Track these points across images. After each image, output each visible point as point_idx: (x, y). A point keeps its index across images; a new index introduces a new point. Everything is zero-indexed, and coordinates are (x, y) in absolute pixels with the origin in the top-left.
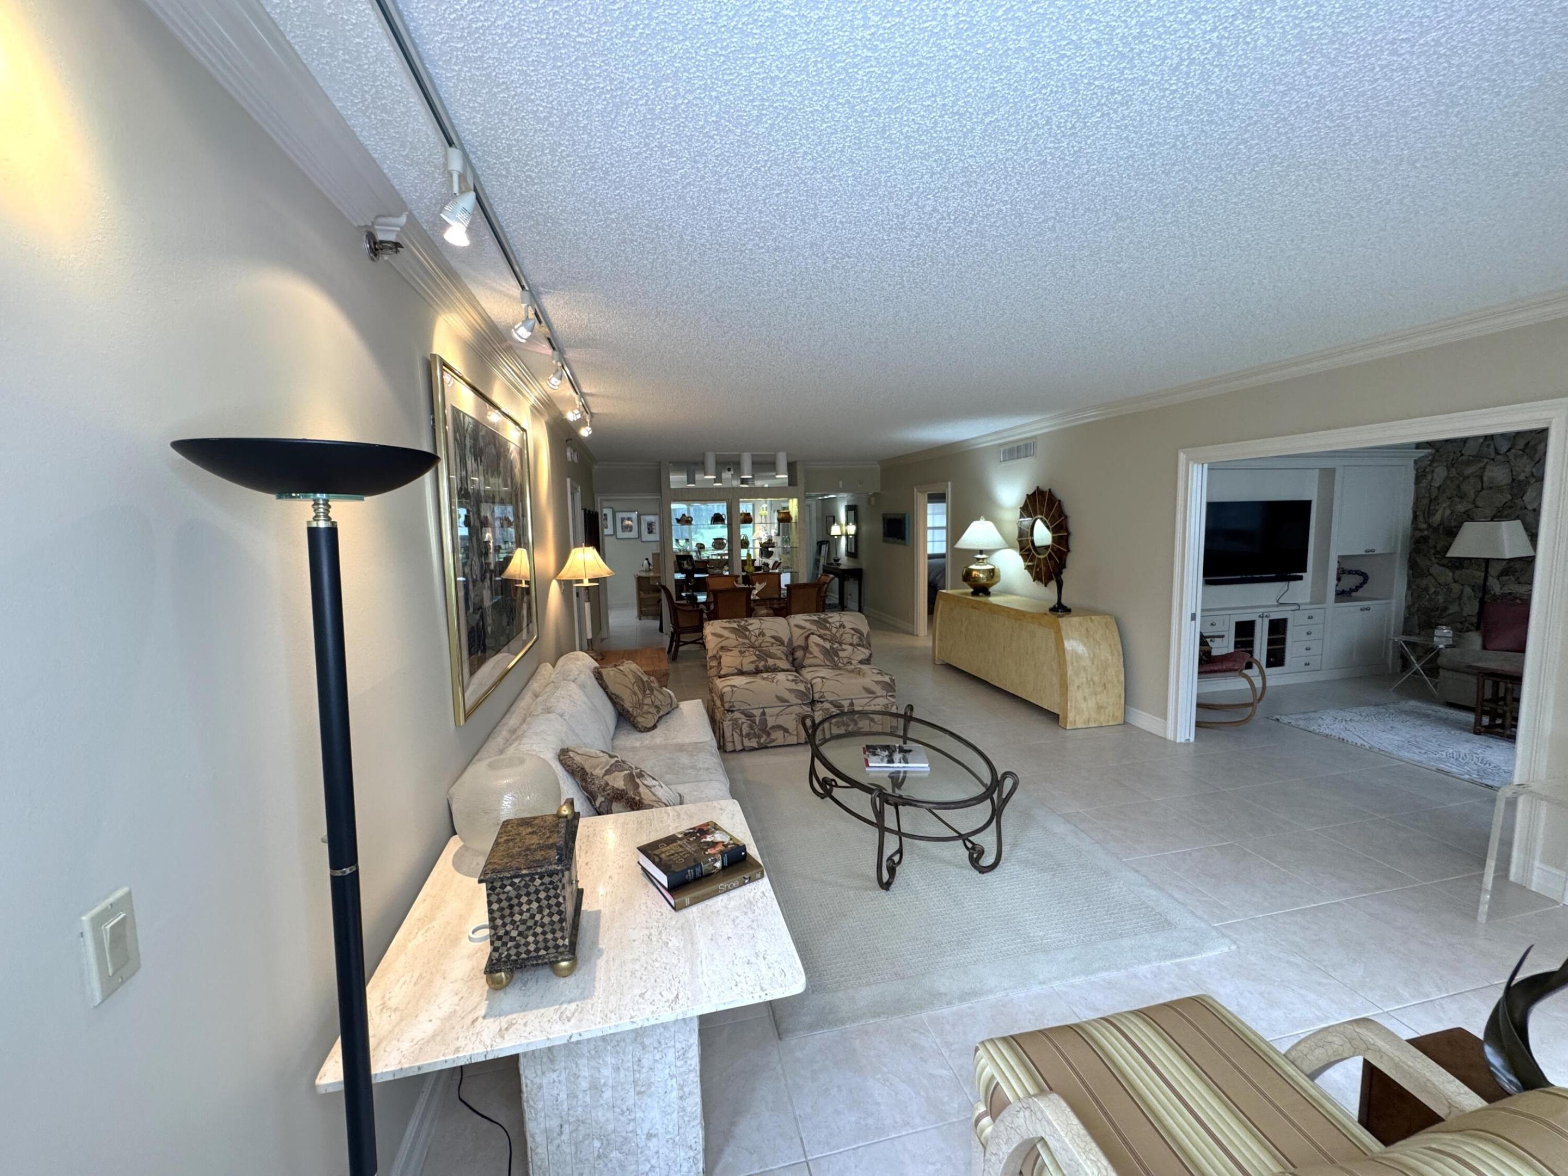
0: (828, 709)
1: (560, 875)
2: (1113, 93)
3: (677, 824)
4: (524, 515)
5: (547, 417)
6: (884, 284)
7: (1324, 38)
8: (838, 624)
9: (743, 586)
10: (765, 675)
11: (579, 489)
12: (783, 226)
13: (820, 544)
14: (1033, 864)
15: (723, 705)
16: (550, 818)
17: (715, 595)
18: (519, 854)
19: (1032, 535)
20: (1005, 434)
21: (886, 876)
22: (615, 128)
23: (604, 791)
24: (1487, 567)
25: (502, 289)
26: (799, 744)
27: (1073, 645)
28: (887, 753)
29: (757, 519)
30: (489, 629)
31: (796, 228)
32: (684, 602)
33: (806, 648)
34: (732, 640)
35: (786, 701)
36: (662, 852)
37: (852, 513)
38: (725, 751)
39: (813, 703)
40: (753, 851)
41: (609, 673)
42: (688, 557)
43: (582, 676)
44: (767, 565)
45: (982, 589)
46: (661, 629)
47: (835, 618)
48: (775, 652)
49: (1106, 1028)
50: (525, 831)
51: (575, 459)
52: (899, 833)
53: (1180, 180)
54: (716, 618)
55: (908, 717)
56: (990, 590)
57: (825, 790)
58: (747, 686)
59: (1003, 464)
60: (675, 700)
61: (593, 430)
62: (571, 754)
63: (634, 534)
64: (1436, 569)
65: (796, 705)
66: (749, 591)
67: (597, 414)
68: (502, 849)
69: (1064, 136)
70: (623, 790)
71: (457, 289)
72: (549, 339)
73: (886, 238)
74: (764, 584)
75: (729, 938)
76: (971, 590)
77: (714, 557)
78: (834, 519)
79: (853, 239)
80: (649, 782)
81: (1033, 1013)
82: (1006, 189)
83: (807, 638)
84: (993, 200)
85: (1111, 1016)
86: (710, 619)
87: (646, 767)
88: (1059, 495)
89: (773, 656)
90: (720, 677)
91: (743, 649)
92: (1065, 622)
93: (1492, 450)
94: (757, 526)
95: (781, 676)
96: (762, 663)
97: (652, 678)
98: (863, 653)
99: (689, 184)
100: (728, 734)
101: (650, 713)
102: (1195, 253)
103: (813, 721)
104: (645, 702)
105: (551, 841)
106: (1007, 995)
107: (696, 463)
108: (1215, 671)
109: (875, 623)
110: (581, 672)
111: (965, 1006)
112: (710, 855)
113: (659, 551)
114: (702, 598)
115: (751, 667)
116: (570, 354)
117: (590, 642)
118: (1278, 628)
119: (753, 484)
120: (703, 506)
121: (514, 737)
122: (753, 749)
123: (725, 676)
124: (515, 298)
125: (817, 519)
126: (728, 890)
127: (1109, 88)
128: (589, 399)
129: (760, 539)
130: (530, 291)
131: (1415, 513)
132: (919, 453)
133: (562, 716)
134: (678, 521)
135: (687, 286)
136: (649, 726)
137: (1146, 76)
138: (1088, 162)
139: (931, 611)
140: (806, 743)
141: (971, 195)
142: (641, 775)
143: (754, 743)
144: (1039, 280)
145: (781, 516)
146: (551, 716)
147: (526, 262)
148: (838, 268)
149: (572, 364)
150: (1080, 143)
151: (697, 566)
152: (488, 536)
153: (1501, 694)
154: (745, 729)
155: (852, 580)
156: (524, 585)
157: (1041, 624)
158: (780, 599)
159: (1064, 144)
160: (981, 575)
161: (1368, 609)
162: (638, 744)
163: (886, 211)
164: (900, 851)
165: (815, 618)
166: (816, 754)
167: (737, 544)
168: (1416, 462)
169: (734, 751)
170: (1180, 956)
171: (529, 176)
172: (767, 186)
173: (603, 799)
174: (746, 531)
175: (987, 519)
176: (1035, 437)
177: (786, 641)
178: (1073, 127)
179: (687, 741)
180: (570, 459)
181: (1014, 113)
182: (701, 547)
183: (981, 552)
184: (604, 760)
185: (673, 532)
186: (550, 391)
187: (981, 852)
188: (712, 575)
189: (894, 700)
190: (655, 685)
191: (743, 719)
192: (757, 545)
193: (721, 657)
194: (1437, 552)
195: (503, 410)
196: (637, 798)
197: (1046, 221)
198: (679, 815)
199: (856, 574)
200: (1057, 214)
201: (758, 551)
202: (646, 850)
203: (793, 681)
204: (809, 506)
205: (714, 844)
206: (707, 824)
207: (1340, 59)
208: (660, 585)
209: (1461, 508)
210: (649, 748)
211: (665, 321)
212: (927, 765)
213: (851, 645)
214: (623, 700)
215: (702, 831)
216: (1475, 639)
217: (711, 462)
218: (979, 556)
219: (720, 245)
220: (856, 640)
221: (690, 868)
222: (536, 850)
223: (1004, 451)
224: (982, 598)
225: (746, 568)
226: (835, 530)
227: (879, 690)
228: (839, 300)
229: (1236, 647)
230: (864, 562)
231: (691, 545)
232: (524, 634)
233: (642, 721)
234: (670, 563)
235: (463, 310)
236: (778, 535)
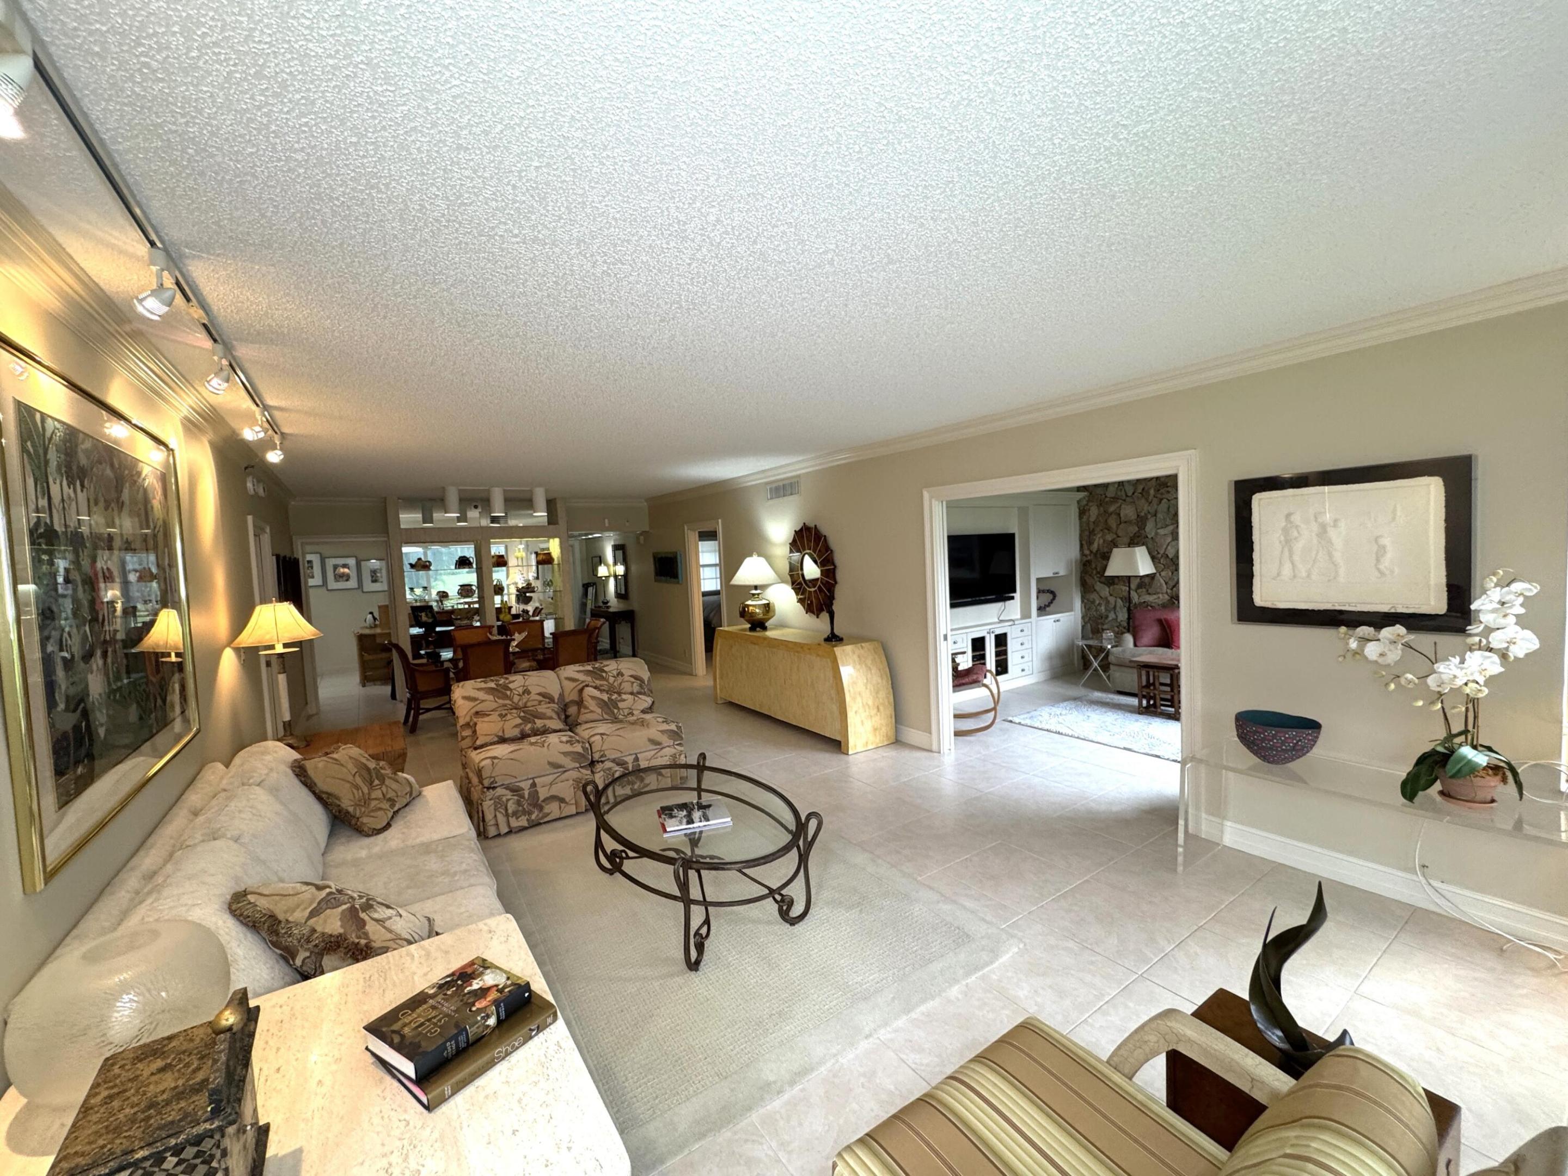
0: (610, 769)
1: (217, 1137)
2: (900, 120)
3: (426, 969)
4: (173, 565)
5: (210, 435)
6: (660, 301)
7: (1071, 108)
8: (615, 673)
9: (500, 637)
10: (533, 739)
11: (268, 530)
12: (544, 212)
13: (586, 586)
14: (840, 903)
15: (481, 782)
16: (202, 1031)
17: (464, 650)
18: (132, 1120)
19: (802, 569)
20: (770, 473)
21: (694, 954)
22: (294, 17)
23: (308, 941)
24: (1129, 583)
25: (113, 241)
26: (578, 814)
27: (848, 672)
28: (685, 813)
29: (512, 561)
30: (102, 732)
31: (561, 218)
32: (424, 661)
33: (580, 703)
34: (489, 702)
35: (560, 766)
36: (405, 1025)
37: (620, 553)
38: (487, 838)
39: (592, 763)
40: (540, 986)
41: (317, 766)
42: (427, 608)
43: (274, 775)
44: (527, 612)
45: (758, 624)
46: (393, 696)
47: (611, 666)
48: (544, 711)
49: (957, 1090)
50: (146, 1069)
51: (261, 492)
52: (705, 903)
53: (945, 229)
54: (466, 678)
55: (701, 767)
56: (767, 624)
57: (614, 864)
58: (512, 756)
59: (771, 502)
60: (416, 786)
61: (285, 454)
62: (251, 898)
63: (353, 583)
64: (1098, 586)
65: (573, 769)
66: (508, 643)
67: (291, 435)
68: (95, 1118)
69: (851, 160)
70: (341, 935)
71: (29, 233)
72: (204, 325)
73: (665, 246)
74: (524, 634)
75: (515, 1132)
76: (749, 626)
77: (460, 607)
78: (601, 560)
79: (628, 241)
80: (382, 913)
81: (864, 1075)
82: (792, 210)
83: (581, 691)
84: (779, 220)
85: (956, 1072)
86: (459, 681)
87: (377, 889)
88: (824, 530)
89: (542, 716)
90: (476, 749)
91: (504, 712)
92: (842, 652)
93: (1123, 493)
94: (511, 570)
95: (553, 739)
96: (529, 726)
97: (382, 763)
98: (646, 701)
99: (414, 129)
100: (489, 816)
101: (380, 809)
102: (947, 306)
103: (596, 787)
104: (373, 796)
105: (200, 1076)
106: (837, 1061)
107: (432, 500)
108: (964, 684)
109: (654, 668)
110: (271, 770)
111: (798, 1088)
112: (479, 1011)
113: (387, 603)
114: (447, 654)
115: (516, 732)
116: (243, 351)
117: (288, 726)
118: (1001, 640)
119: (506, 522)
120: (444, 550)
121: (150, 886)
122: (523, 829)
123: (482, 746)
124: (138, 259)
125: (582, 561)
126: (508, 1054)
127: (897, 114)
128: (277, 414)
129: (516, 583)
130: (166, 250)
131: (1081, 541)
132: (691, 490)
133: (236, 840)
134: (412, 566)
135: (416, 274)
136: (379, 827)
137: (930, 108)
138: (870, 193)
139: (709, 648)
140: (587, 810)
141: (757, 211)
142: (368, 907)
143: (523, 822)
144: (815, 316)
145: (540, 558)
146: (218, 843)
147: (155, 204)
148: (609, 275)
149: (247, 365)
150: (865, 171)
151: (439, 617)
152: (111, 593)
153: (1151, 681)
154: (511, 807)
155: (623, 623)
156: (173, 659)
157: (818, 655)
158: (544, 649)
159: (851, 169)
160: (757, 611)
161: (1058, 621)
162: (364, 853)
163: (666, 213)
164: (707, 922)
165: (589, 668)
166: (603, 825)
167: (489, 591)
168: (1078, 502)
169: (499, 835)
170: (983, 968)
171: (146, 65)
172: (523, 153)
173: (308, 954)
174: (499, 575)
175: (759, 556)
176: (799, 476)
177: (556, 697)
178: (860, 152)
179: (436, 837)
180: (252, 492)
181: (807, 121)
182: (443, 595)
183: (756, 588)
184: (307, 896)
185: (406, 580)
186: (213, 399)
187: (791, 903)
188: (459, 628)
189: (682, 749)
190: (388, 771)
191: (509, 794)
192: (513, 590)
193: (476, 724)
194: (1098, 573)
195: (134, 422)
196: (363, 942)
197: (825, 252)
198: (428, 955)
199: (628, 616)
200: (837, 246)
201: (513, 598)
202: (377, 1029)
203: (567, 742)
204: (572, 546)
205: (484, 991)
206: (472, 963)
207: (1080, 132)
208: (390, 643)
209: (1109, 537)
210: (380, 858)
211: (385, 317)
212: (729, 819)
213: (632, 693)
214: (338, 798)
215: (465, 975)
216: (1129, 639)
217: (453, 497)
218: (754, 592)
219: (460, 223)
220: (636, 688)
221: (450, 1040)
222: (168, 1103)
223: (771, 489)
224: (759, 633)
225: (501, 617)
226: (602, 571)
227: (665, 740)
228: (610, 314)
229: (973, 661)
230: (635, 603)
231: (431, 594)
232: (178, 725)
233: (368, 822)
234: (403, 617)
235: (42, 265)
236: (537, 578)
